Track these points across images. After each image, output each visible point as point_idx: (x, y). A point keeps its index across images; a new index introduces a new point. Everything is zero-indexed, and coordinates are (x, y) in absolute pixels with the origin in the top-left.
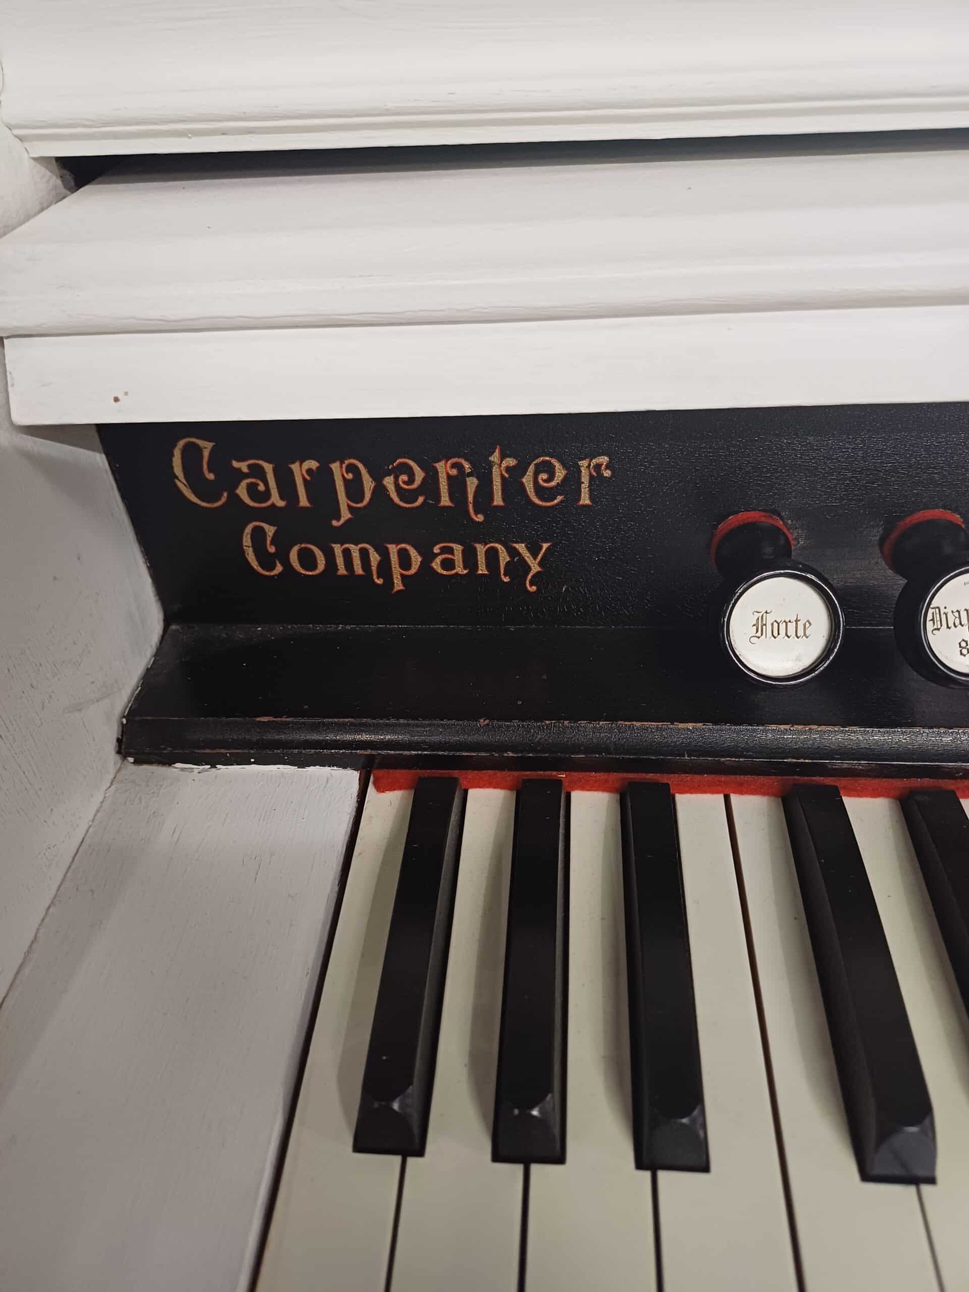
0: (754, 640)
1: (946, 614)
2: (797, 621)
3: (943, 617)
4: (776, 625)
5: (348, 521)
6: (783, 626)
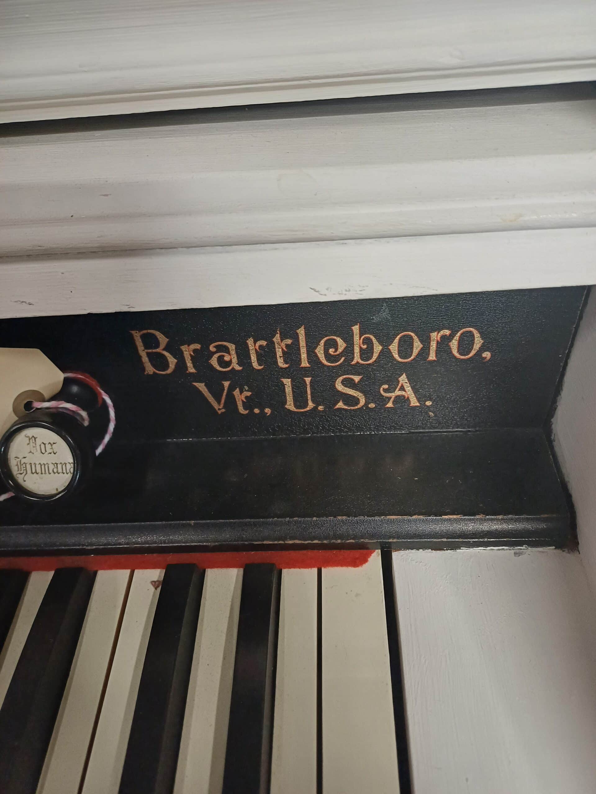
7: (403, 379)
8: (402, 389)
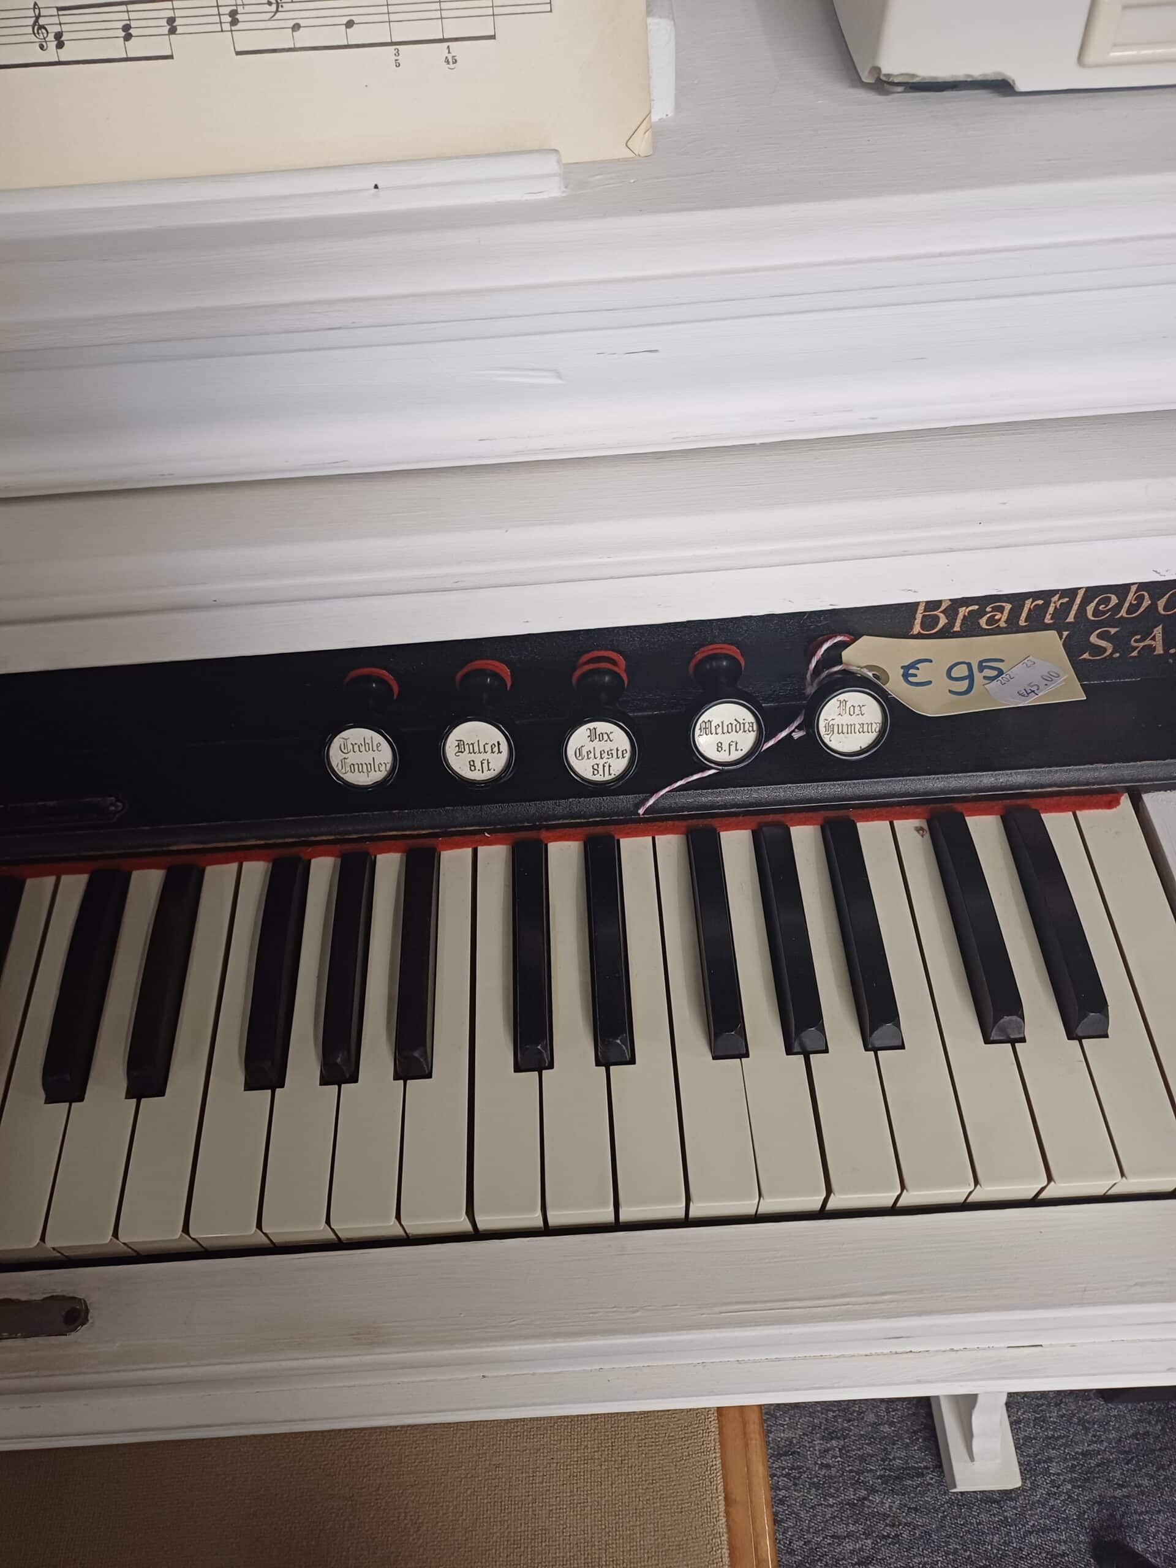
7: (1158, 631)
8: (1154, 639)
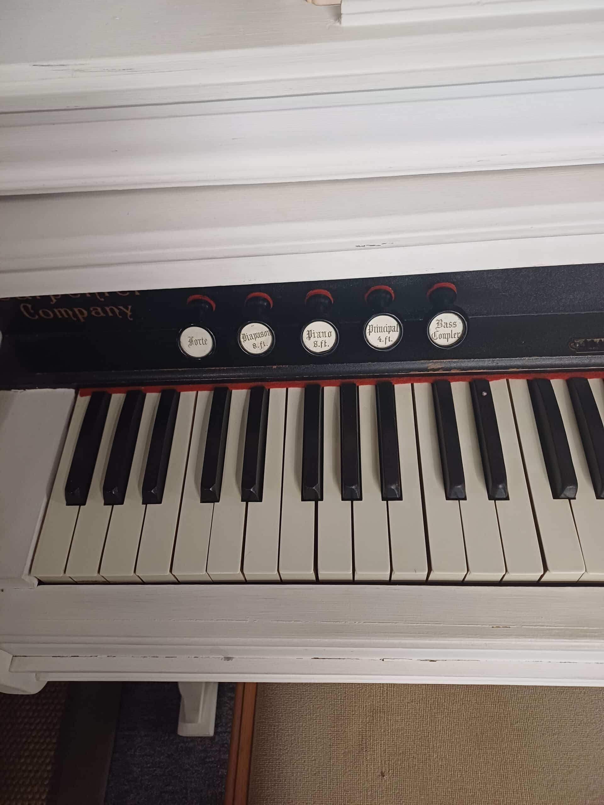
0: (190, 346)
1: (247, 336)
2: (202, 339)
3: (246, 337)
4: (196, 341)
5: (56, 302)
6: (198, 341)
